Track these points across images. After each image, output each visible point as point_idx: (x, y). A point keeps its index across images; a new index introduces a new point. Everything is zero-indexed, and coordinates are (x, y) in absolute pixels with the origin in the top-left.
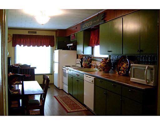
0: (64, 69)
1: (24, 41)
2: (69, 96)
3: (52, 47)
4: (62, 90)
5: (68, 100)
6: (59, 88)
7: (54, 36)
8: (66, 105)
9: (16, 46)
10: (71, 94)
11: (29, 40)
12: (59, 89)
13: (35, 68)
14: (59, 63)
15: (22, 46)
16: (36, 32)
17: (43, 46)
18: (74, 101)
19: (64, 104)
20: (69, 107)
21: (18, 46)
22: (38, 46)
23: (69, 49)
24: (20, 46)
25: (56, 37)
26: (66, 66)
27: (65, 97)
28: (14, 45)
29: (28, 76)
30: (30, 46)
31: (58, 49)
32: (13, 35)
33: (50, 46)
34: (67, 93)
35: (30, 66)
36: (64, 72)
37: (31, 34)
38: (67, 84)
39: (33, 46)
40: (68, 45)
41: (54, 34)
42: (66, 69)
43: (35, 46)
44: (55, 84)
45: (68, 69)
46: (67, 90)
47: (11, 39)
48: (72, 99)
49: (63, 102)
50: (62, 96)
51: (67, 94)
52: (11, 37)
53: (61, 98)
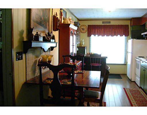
0: (137, 60)
1: (99, 31)
2: (140, 90)
3: (126, 37)
4: (134, 82)
5: (138, 95)
6: (131, 79)
7: (128, 25)
8: (134, 100)
9: (91, 36)
10: (143, 88)
11: (103, 30)
12: (131, 81)
13: (107, 57)
14: (132, 53)
15: (97, 36)
16: (110, 22)
17: (116, 36)
18: (144, 96)
19: (133, 98)
20: (136, 103)
21: (92, 36)
22: (112, 35)
23: (145, 38)
24: (95, 36)
25: (131, 26)
26: (139, 57)
27: (135, 90)
28: (89, 35)
29: (99, 65)
30: (104, 36)
31: (132, 38)
32: (88, 25)
33: (124, 36)
34: (139, 86)
35: (101, 55)
36: (136, 63)
37: (105, 24)
38: (140, 77)
39: (107, 36)
40: (142, 34)
41: (128, 23)
42: (139, 60)
43: (109, 36)
44: (127, 75)
45: (141, 60)
46: (139, 82)
47: (86, 30)
48: (142, 94)
49: (131, 96)
50: (132, 89)
51: (138, 88)
52: (86, 28)
53: (131, 91)
